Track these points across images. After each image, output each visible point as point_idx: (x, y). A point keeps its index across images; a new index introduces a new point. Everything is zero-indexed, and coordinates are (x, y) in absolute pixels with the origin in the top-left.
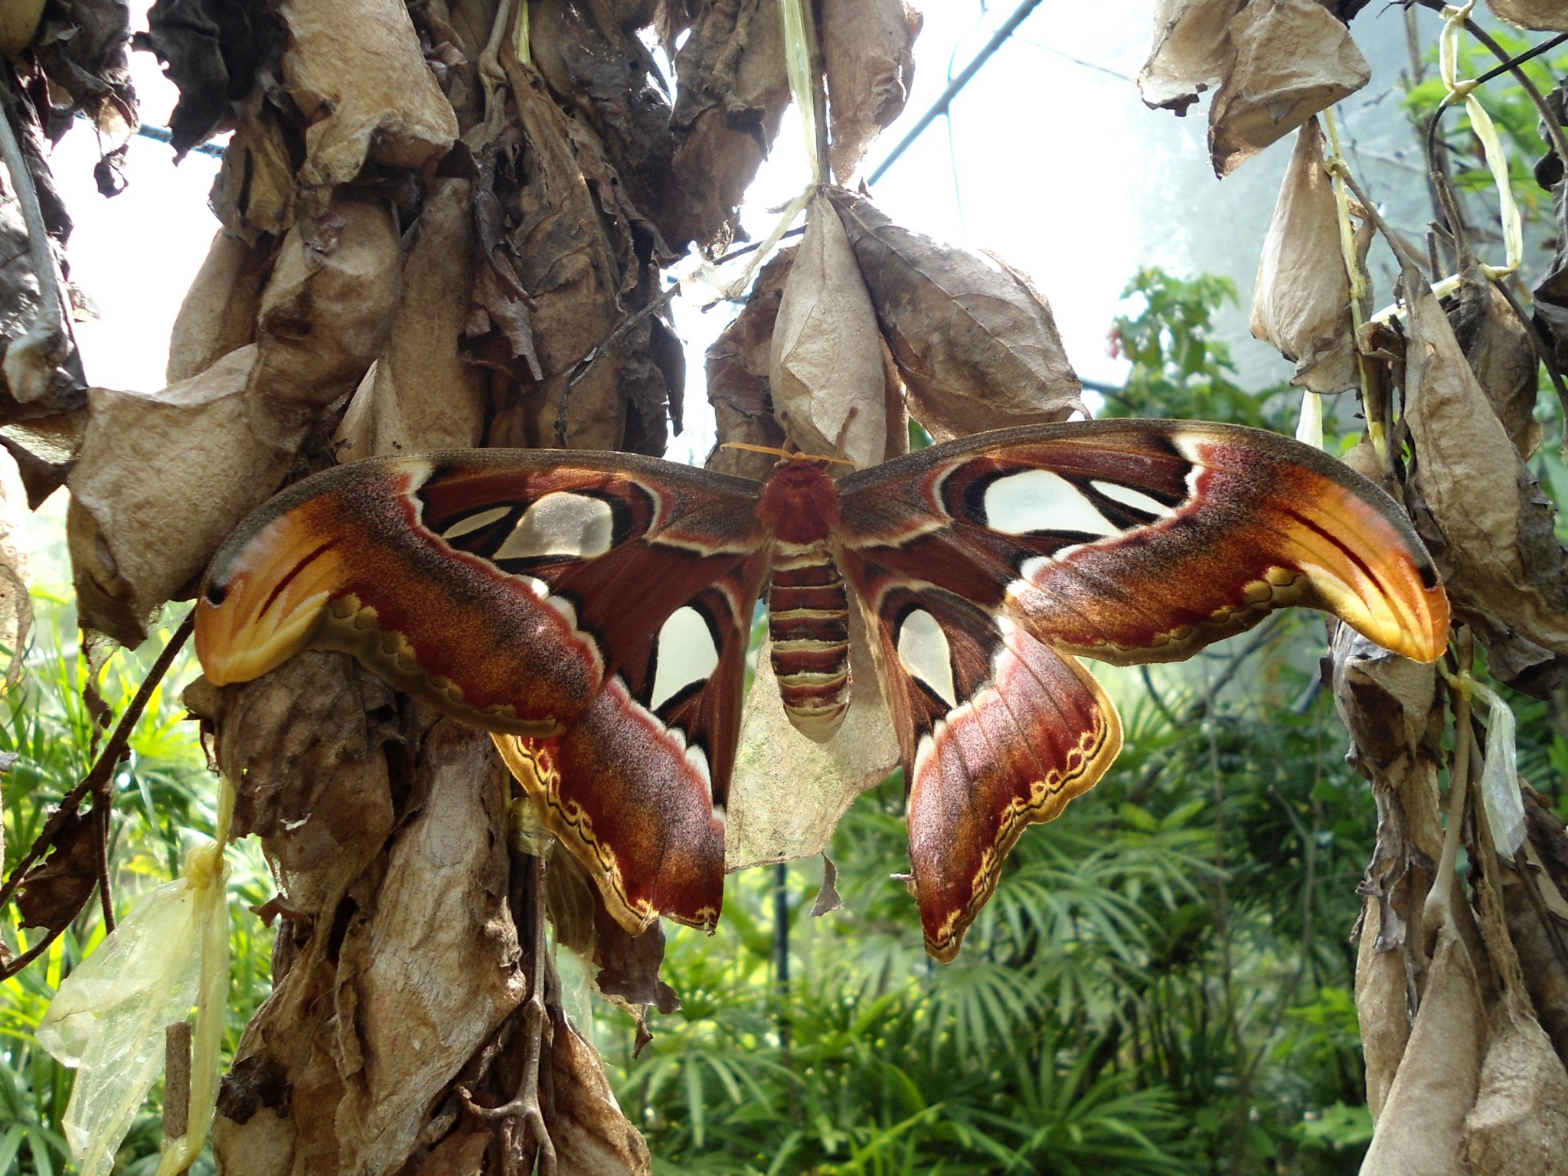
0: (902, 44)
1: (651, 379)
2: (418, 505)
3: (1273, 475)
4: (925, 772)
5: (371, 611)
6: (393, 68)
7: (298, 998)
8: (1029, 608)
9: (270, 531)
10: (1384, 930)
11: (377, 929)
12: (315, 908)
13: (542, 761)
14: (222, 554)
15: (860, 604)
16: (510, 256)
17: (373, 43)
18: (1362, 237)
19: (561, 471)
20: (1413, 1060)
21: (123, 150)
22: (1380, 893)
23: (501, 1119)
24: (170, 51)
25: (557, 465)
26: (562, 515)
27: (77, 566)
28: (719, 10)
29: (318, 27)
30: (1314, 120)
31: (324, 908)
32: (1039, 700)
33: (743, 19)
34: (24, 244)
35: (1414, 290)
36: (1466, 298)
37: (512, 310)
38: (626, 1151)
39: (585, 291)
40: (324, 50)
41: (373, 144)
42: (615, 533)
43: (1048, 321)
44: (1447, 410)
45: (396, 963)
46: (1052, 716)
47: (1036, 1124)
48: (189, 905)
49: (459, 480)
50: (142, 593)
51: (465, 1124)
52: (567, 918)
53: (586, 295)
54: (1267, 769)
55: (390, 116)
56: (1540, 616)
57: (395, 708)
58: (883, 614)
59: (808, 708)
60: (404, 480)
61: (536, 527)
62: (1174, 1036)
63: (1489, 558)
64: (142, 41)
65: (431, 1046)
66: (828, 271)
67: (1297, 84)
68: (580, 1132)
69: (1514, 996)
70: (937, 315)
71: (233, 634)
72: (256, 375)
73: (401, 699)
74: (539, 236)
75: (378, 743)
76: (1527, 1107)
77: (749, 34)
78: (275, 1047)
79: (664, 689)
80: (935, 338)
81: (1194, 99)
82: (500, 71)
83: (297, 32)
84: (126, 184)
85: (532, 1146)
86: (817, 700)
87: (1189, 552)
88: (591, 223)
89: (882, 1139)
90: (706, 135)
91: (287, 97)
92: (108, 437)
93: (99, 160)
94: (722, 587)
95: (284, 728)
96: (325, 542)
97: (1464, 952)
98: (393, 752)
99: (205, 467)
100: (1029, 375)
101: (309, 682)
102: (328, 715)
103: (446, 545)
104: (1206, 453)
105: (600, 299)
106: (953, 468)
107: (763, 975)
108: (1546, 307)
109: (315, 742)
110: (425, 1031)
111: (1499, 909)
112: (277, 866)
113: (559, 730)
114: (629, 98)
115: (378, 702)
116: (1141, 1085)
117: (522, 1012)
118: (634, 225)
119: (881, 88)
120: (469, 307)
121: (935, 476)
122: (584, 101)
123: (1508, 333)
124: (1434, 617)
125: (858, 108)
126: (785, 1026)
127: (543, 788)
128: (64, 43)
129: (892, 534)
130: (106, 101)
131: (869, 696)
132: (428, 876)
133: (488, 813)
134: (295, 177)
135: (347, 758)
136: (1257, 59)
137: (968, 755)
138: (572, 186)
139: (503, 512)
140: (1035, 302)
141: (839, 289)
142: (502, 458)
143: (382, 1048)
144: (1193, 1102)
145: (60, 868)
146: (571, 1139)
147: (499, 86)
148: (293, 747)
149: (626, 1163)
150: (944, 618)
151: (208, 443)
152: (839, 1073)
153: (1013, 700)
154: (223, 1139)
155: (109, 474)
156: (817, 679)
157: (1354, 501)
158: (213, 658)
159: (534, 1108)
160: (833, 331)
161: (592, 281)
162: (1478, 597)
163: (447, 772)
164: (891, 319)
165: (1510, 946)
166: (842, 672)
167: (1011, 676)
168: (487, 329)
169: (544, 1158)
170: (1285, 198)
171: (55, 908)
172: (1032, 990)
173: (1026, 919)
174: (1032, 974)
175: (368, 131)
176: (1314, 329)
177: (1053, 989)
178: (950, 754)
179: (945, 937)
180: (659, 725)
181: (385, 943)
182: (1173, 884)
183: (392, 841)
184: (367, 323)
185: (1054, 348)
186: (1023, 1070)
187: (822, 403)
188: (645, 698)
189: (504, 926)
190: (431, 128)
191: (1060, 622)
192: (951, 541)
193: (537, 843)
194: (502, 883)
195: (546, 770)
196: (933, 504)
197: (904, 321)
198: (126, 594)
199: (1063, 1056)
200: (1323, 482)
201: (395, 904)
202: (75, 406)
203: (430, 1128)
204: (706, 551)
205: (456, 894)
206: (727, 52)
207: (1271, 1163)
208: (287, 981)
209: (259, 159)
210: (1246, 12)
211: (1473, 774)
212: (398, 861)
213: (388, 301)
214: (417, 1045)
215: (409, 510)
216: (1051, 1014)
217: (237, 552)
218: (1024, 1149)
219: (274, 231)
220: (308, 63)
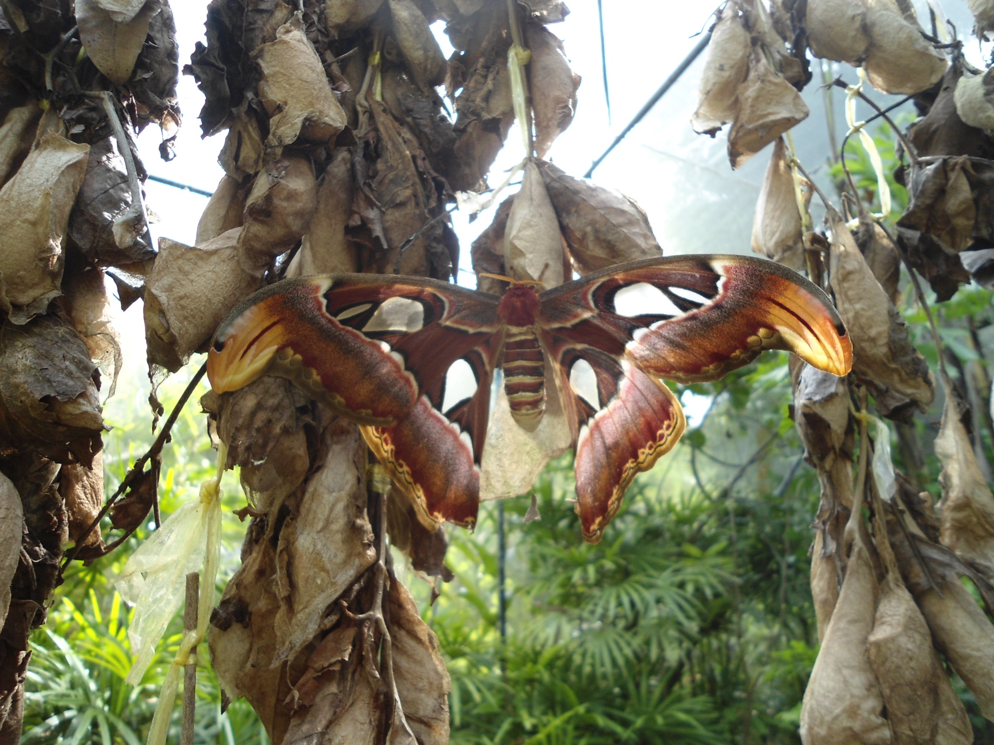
0: (571, 90)
1: (443, 253)
2: (324, 302)
3: (761, 279)
4: (584, 445)
5: (298, 357)
6: (314, 89)
7: (256, 567)
8: (637, 355)
9: (248, 313)
10: (825, 546)
11: (299, 523)
12: (268, 509)
13: (386, 441)
14: (223, 325)
15: (550, 359)
16: (372, 190)
17: (304, 76)
18: (807, 195)
19: (398, 286)
20: (840, 609)
21: (173, 138)
22: (822, 527)
23: (361, 623)
24: (202, 76)
25: (396, 282)
26: (397, 311)
27: (148, 328)
28: (479, 74)
29: (277, 69)
30: (781, 139)
31: (273, 509)
32: (642, 404)
33: (491, 77)
34: (124, 179)
35: (834, 220)
36: (862, 229)
37: (372, 214)
38: (427, 643)
39: (409, 207)
40: (280, 80)
41: (304, 127)
42: (425, 319)
43: (646, 220)
44: (851, 277)
45: (309, 539)
46: (649, 413)
47: (638, 714)
48: (201, 513)
49: (346, 289)
50: (182, 343)
51: (343, 623)
52: (396, 531)
53: (410, 209)
54: (760, 525)
55: (312, 112)
56: (902, 381)
57: (310, 407)
58: (563, 363)
59: (524, 411)
60: (317, 288)
61: (384, 316)
62: (712, 670)
63: (874, 351)
64: (188, 70)
65: (326, 582)
66: (534, 197)
67: (772, 118)
68: (403, 633)
69: (892, 576)
70: (590, 217)
71: (227, 367)
72: (243, 236)
73: (313, 403)
74: (386, 181)
75: (301, 424)
76: (900, 629)
77: (494, 84)
78: (243, 592)
79: (449, 403)
80: (589, 229)
81: (720, 129)
82: (366, 104)
83: (266, 71)
84: (175, 156)
85: (378, 633)
86: (528, 407)
87: (719, 322)
88: (413, 174)
89: (556, 722)
90: (471, 133)
91: (260, 103)
92: (167, 262)
93: (161, 142)
94: (479, 349)
95: (253, 414)
96: (276, 320)
97: (866, 553)
98: (309, 431)
99: (215, 281)
100: (637, 246)
101: (266, 392)
102: (276, 409)
103: (338, 323)
104: (727, 270)
105: (417, 212)
106: (598, 284)
107: (492, 636)
108: (903, 230)
109: (269, 422)
110: (323, 574)
111: (884, 531)
112: (248, 489)
113: (394, 424)
114: (432, 118)
115: (302, 403)
116: (694, 694)
117: (372, 570)
118: (434, 179)
119: (560, 111)
120: (350, 213)
121: (589, 289)
122: (409, 119)
123: (884, 248)
124: (844, 351)
125: (550, 120)
126: (504, 663)
127: (385, 455)
128: (146, 79)
129: (567, 320)
130: (166, 112)
131: (555, 410)
132: (326, 496)
133: (357, 468)
134: (263, 143)
135: (286, 431)
136: (752, 106)
137: (606, 436)
138: (403, 157)
139: (367, 307)
140: (639, 212)
141: (539, 206)
142: (368, 278)
143: (300, 583)
144: (724, 704)
145: (133, 499)
146: (398, 636)
147: (366, 112)
148: (259, 421)
149: (427, 649)
150: (595, 363)
151: (216, 269)
152: (533, 688)
153: (629, 405)
154: (214, 641)
155: (166, 281)
156: (528, 396)
157: (803, 292)
158: (216, 379)
159: (379, 615)
160: (537, 225)
161: (413, 203)
162: (869, 372)
163: (336, 448)
164: (566, 221)
165: (890, 550)
166: (541, 393)
167: (628, 392)
168: (359, 223)
169: (385, 640)
170: (768, 178)
171: (129, 519)
172: (637, 642)
173: (633, 605)
174: (635, 634)
175: (302, 119)
176: (783, 241)
177: (647, 643)
178: (596, 436)
179: (594, 530)
180: (446, 421)
181: (303, 530)
182: (712, 587)
183: (307, 480)
184: (300, 214)
185: (649, 234)
186: (631, 687)
187: (531, 260)
188: (439, 407)
189: (365, 523)
190: (333, 120)
191: (653, 362)
192: (597, 322)
193: (382, 485)
194: (364, 502)
195: (387, 444)
196: (588, 303)
197: (573, 222)
198: (173, 341)
199: (653, 681)
200: (787, 283)
201: (309, 511)
202: (147, 258)
203: (326, 621)
204: (471, 331)
205: (340, 506)
206: (483, 92)
207: (764, 738)
208: (250, 559)
209: (245, 135)
210: (746, 84)
211: (869, 463)
212: (311, 489)
213: (310, 206)
214: (319, 582)
215: (319, 304)
216: (647, 656)
217: (230, 324)
218: (632, 728)
219: (252, 172)
220: (272, 86)
